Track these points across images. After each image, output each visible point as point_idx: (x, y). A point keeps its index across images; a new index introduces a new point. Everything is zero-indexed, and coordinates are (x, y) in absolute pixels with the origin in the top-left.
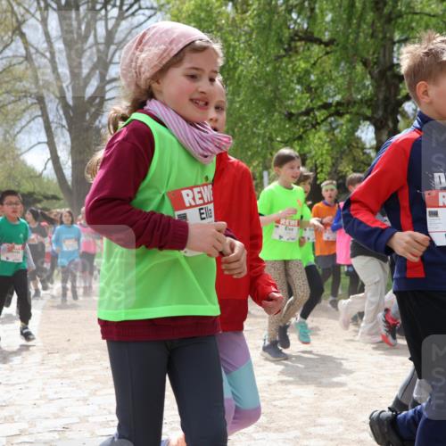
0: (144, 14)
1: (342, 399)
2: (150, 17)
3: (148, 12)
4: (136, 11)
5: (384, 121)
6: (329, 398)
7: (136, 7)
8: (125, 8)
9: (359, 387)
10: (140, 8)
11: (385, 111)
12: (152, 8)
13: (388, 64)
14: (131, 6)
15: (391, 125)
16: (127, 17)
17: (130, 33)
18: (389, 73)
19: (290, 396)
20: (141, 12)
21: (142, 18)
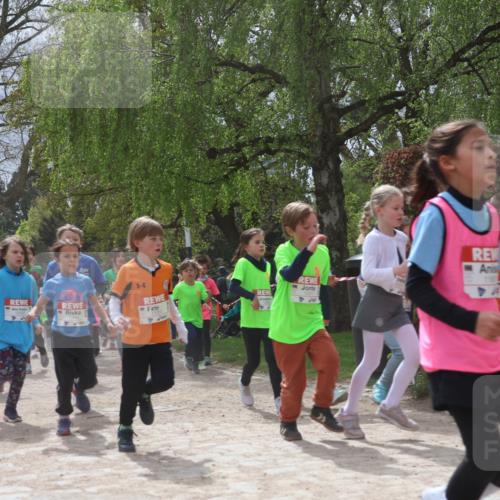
0: (33, 27)
1: (292, 494)
2: (40, 31)
3: (37, 25)
4: (23, 23)
5: (323, 162)
6: (275, 493)
7: (23, 18)
8: (9, 18)
9: (311, 479)
10: (28, 20)
11: (324, 149)
12: (42, 21)
13: (325, 96)
14: (17, 16)
15: (331, 166)
16: (12, 29)
17: (16, 48)
18: (326, 106)
19: (229, 491)
20: (28, 24)
21: (30, 32)
